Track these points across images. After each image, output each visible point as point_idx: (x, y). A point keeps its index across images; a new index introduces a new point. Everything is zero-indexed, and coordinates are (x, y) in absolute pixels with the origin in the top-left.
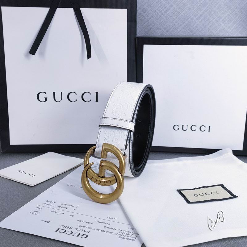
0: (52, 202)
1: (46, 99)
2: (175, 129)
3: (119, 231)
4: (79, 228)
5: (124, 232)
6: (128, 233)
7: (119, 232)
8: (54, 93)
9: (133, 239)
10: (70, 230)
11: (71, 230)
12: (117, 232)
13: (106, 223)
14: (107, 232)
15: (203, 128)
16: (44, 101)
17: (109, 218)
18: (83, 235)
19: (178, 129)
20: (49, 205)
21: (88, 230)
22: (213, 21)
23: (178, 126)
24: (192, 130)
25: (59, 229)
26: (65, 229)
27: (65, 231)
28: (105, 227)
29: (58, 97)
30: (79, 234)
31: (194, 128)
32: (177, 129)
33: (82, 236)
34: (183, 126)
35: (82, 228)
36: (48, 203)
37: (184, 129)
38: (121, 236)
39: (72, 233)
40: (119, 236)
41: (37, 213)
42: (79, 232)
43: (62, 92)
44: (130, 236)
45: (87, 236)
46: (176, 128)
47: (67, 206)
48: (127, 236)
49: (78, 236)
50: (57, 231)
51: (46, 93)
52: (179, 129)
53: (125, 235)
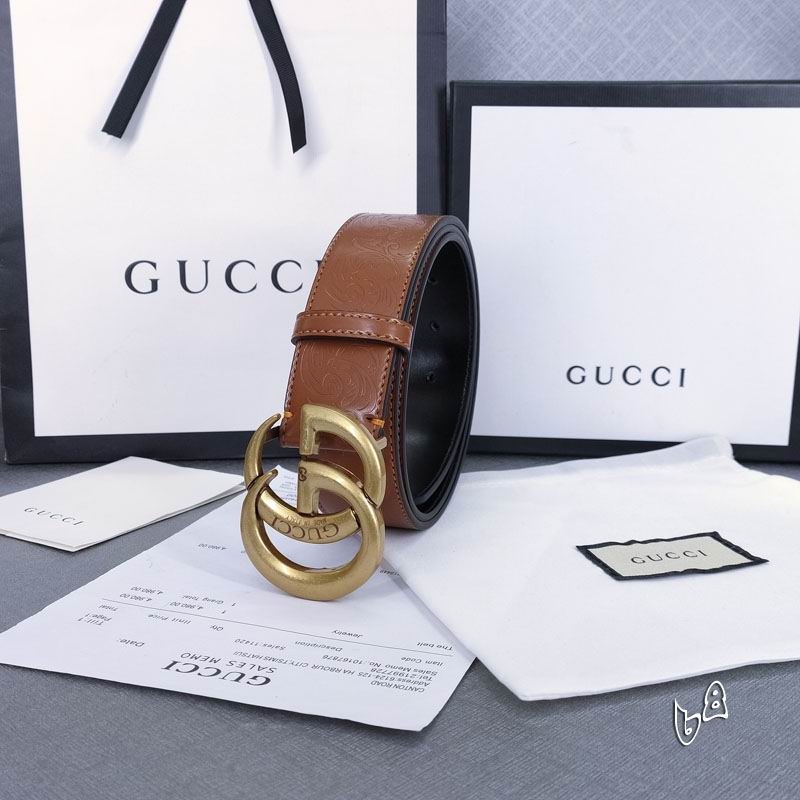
0: (152, 592)
1: (155, 283)
2: (573, 378)
3: (372, 667)
4: (240, 659)
5: (390, 670)
6: (401, 671)
7: (373, 670)
8: (182, 264)
9: (416, 685)
10: (212, 664)
11: (217, 666)
12: (367, 668)
13: (328, 647)
14: (332, 670)
15: (661, 377)
16: (150, 289)
17: (340, 633)
18: (255, 678)
19: (583, 378)
20: (140, 599)
21: (271, 664)
22: (680, 42)
23: (583, 369)
24: (628, 383)
25: (175, 663)
26: (197, 662)
27: (197, 668)
28: (325, 657)
29: (194, 279)
30: (243, 675)
31: (632, 376)
32: (580, 380)
33: (252, 681)
34: (598, 369)
35: (250, 661)
36: (139, 594)
37: (601, 380)
38: (378, 680)
39: (219, 672)
40: (373, 679)
41: (101, 620)
42: (242, 670)
43: (206, 262)
44: (408, 678)
45: (268, 680)
46: (576, 375)
47: (200, 602)
48: (399, 680)
49: (237, 680)
50: (168, 668)
51: (154, 265)
52: (586, 379)
53: (390, 676)
